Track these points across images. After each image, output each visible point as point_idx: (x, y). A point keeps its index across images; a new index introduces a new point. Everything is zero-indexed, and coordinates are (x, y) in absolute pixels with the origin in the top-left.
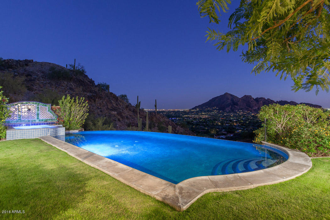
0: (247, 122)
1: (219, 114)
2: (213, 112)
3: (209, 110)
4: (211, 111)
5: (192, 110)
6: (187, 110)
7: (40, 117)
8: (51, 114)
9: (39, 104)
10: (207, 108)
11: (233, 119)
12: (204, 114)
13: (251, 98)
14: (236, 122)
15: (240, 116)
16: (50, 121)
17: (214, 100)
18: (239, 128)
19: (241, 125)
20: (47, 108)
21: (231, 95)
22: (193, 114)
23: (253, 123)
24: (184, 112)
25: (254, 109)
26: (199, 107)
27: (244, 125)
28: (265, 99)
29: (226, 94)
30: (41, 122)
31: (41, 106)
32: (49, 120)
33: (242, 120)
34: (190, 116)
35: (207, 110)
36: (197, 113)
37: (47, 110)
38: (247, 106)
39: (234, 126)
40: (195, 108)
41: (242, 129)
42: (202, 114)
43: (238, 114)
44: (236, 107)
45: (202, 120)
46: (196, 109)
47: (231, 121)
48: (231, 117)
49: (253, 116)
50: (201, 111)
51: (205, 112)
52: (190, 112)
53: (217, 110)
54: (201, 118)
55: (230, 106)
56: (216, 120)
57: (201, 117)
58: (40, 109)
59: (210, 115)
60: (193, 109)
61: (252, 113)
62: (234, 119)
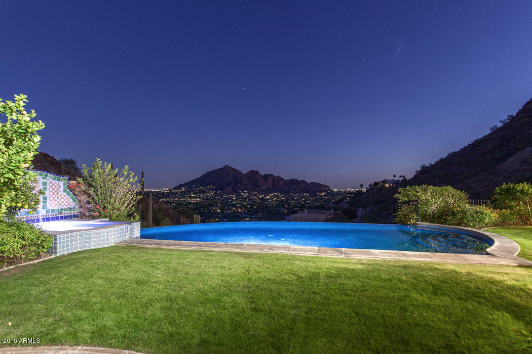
0: (255, 207)
1: (216, 196)
2: (208, 193)
3: (201, 191)
4: (205, 192)
5: (174, 191)
6: (166, 190)
7: (48, 204)
8: (68, 197)
9: (47, 176)
10: (199, 187)
11: (236, 203)
12: (193, 197)
13: (258, 175)
14: (241, 207)
15: (245, 199)
16: (67, 213)
17: (209, 174)
18: (246, 216)
19: (248, 211)
20: (61, 184)
21: (234, 169)
22: (177, 197)
23: (262, 208)
24: (161, 194)
25: (262, 189)
26: (185, 185)
27: (252, 211)
28: (275, 177)
29: (226, 167)
30: (50, 215)
31: (51, 180)
32: (65, 210)
33: (248, 204)
34: (171, 200)
35: (198, 190)
36: (183, 195)
37: (62, 189)
38: (253, 185)
39: (239, 213)
40: (179, 187)
41: (249, 216)
42: (191, 197)
43: (243, 196)
44: (240, 185)
45: (192, 205)
46: (181, 189)
47: (233, 206)
48: (232, 200)
49: (261, 199)
50: (188, 191)
51: (195, 193)
52: (170, 194)
53: (213, 190)
54: (190, 203)
55: (232, 185)
56: (214, 205)
57: (189, 200)
58: (48, 187)
59: (203, 197)
60: (175, 188)
61: (260, 194)
62: (238, 204)
